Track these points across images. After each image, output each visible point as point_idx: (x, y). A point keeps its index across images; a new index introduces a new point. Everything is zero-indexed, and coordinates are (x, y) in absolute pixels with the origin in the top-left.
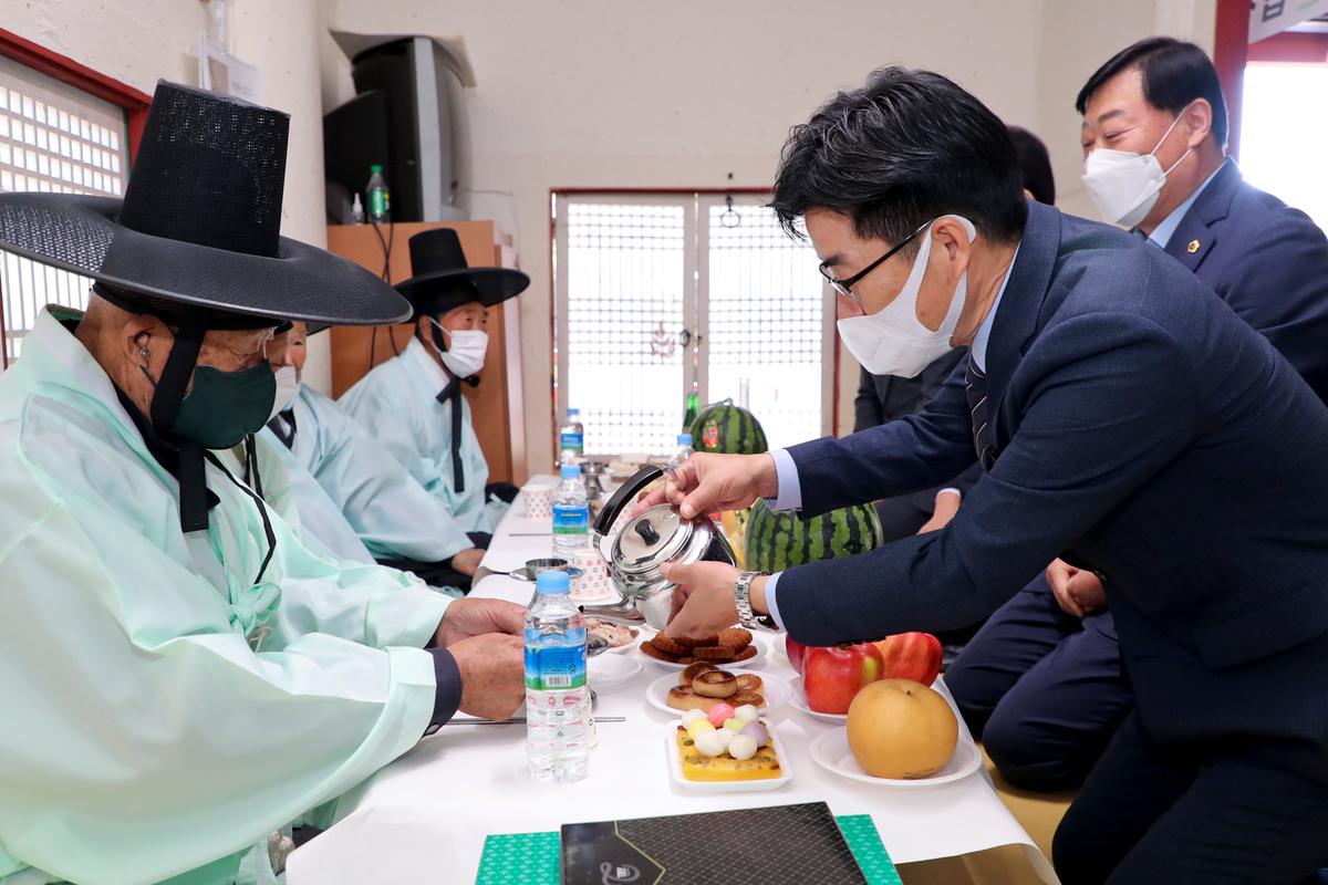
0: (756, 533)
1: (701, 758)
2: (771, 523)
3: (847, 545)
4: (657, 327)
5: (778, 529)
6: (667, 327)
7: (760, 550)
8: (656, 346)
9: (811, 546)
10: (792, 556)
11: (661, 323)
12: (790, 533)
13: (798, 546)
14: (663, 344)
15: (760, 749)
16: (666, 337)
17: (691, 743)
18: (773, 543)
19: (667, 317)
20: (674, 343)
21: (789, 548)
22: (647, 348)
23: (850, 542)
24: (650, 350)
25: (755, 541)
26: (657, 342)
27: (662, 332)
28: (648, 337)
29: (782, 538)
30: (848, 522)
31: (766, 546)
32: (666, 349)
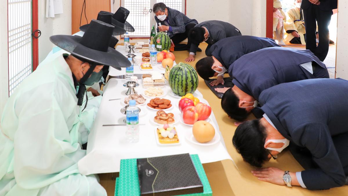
0: (171, 77)
1: (162, 138)
2: (174, 76)
3: (190, 81)
4: (144, 8)
5: (176, 77)
6: (146, 8)
7: (172, 81)
8: (144, 12)
9: (183, 81)
10: (179, 83)
11: (145, 7)
12: (179, 79)
13: (180, 81)
14: (146, 12)
15: (175, 135)
16: (146, 10)
17: (160, 134)
18: (175, 80)
19: (147, 6)
20: (148, 12)
21: (178, 82)
22: (142, 12)
23: (191, 81)
24: (143, 13)
25: (171, 79)
26: (144, 11)
27: (146, 9)
28: (142, 10)
29: (177, 79)
30: (191, 76)
31: (173, 80)
32: (146, 13)
